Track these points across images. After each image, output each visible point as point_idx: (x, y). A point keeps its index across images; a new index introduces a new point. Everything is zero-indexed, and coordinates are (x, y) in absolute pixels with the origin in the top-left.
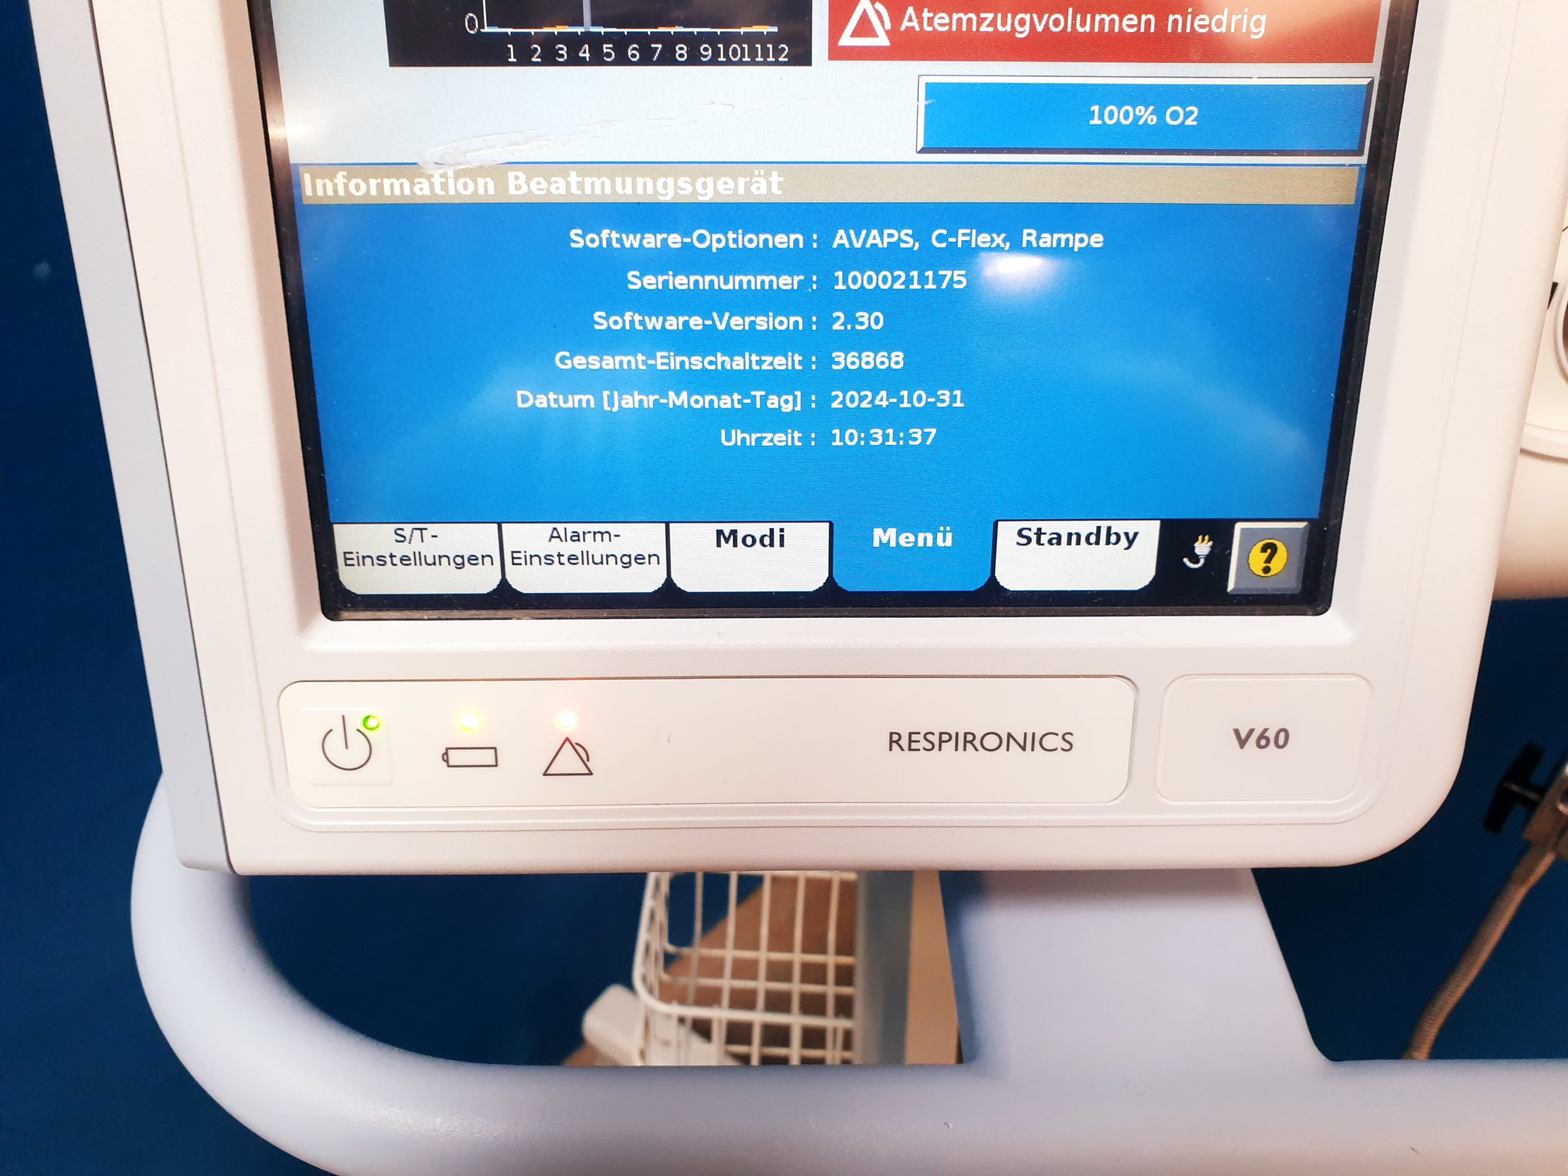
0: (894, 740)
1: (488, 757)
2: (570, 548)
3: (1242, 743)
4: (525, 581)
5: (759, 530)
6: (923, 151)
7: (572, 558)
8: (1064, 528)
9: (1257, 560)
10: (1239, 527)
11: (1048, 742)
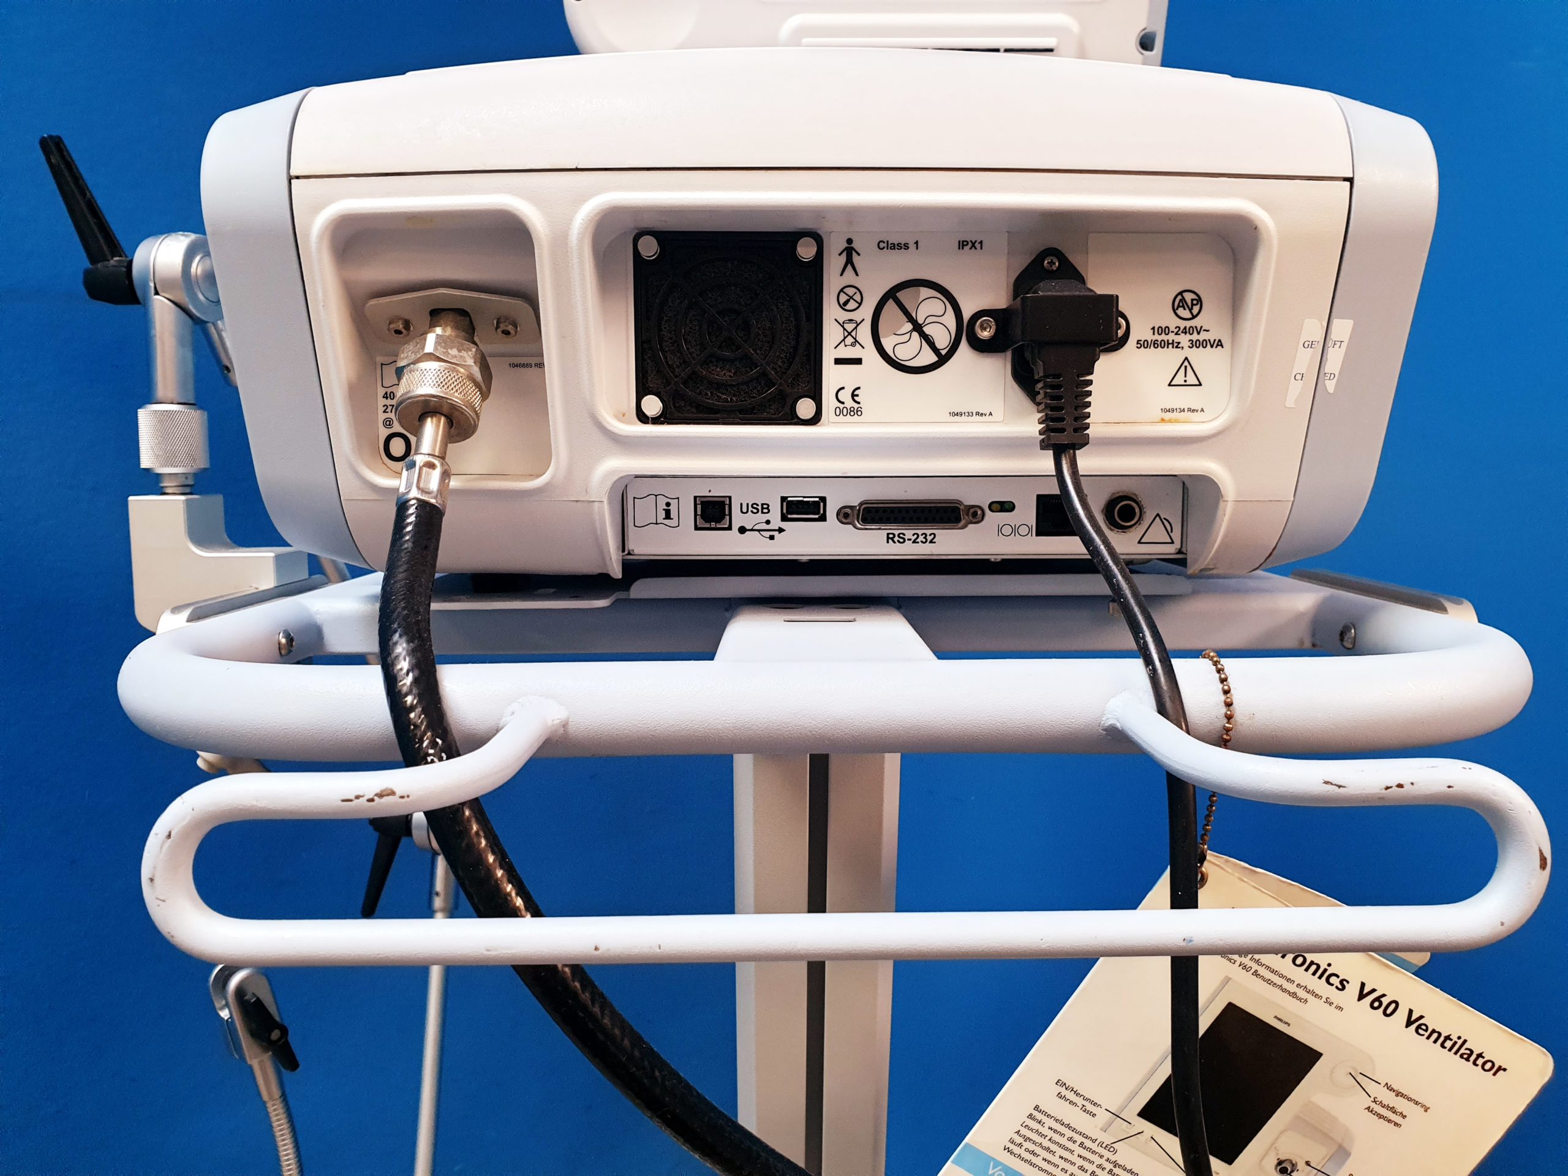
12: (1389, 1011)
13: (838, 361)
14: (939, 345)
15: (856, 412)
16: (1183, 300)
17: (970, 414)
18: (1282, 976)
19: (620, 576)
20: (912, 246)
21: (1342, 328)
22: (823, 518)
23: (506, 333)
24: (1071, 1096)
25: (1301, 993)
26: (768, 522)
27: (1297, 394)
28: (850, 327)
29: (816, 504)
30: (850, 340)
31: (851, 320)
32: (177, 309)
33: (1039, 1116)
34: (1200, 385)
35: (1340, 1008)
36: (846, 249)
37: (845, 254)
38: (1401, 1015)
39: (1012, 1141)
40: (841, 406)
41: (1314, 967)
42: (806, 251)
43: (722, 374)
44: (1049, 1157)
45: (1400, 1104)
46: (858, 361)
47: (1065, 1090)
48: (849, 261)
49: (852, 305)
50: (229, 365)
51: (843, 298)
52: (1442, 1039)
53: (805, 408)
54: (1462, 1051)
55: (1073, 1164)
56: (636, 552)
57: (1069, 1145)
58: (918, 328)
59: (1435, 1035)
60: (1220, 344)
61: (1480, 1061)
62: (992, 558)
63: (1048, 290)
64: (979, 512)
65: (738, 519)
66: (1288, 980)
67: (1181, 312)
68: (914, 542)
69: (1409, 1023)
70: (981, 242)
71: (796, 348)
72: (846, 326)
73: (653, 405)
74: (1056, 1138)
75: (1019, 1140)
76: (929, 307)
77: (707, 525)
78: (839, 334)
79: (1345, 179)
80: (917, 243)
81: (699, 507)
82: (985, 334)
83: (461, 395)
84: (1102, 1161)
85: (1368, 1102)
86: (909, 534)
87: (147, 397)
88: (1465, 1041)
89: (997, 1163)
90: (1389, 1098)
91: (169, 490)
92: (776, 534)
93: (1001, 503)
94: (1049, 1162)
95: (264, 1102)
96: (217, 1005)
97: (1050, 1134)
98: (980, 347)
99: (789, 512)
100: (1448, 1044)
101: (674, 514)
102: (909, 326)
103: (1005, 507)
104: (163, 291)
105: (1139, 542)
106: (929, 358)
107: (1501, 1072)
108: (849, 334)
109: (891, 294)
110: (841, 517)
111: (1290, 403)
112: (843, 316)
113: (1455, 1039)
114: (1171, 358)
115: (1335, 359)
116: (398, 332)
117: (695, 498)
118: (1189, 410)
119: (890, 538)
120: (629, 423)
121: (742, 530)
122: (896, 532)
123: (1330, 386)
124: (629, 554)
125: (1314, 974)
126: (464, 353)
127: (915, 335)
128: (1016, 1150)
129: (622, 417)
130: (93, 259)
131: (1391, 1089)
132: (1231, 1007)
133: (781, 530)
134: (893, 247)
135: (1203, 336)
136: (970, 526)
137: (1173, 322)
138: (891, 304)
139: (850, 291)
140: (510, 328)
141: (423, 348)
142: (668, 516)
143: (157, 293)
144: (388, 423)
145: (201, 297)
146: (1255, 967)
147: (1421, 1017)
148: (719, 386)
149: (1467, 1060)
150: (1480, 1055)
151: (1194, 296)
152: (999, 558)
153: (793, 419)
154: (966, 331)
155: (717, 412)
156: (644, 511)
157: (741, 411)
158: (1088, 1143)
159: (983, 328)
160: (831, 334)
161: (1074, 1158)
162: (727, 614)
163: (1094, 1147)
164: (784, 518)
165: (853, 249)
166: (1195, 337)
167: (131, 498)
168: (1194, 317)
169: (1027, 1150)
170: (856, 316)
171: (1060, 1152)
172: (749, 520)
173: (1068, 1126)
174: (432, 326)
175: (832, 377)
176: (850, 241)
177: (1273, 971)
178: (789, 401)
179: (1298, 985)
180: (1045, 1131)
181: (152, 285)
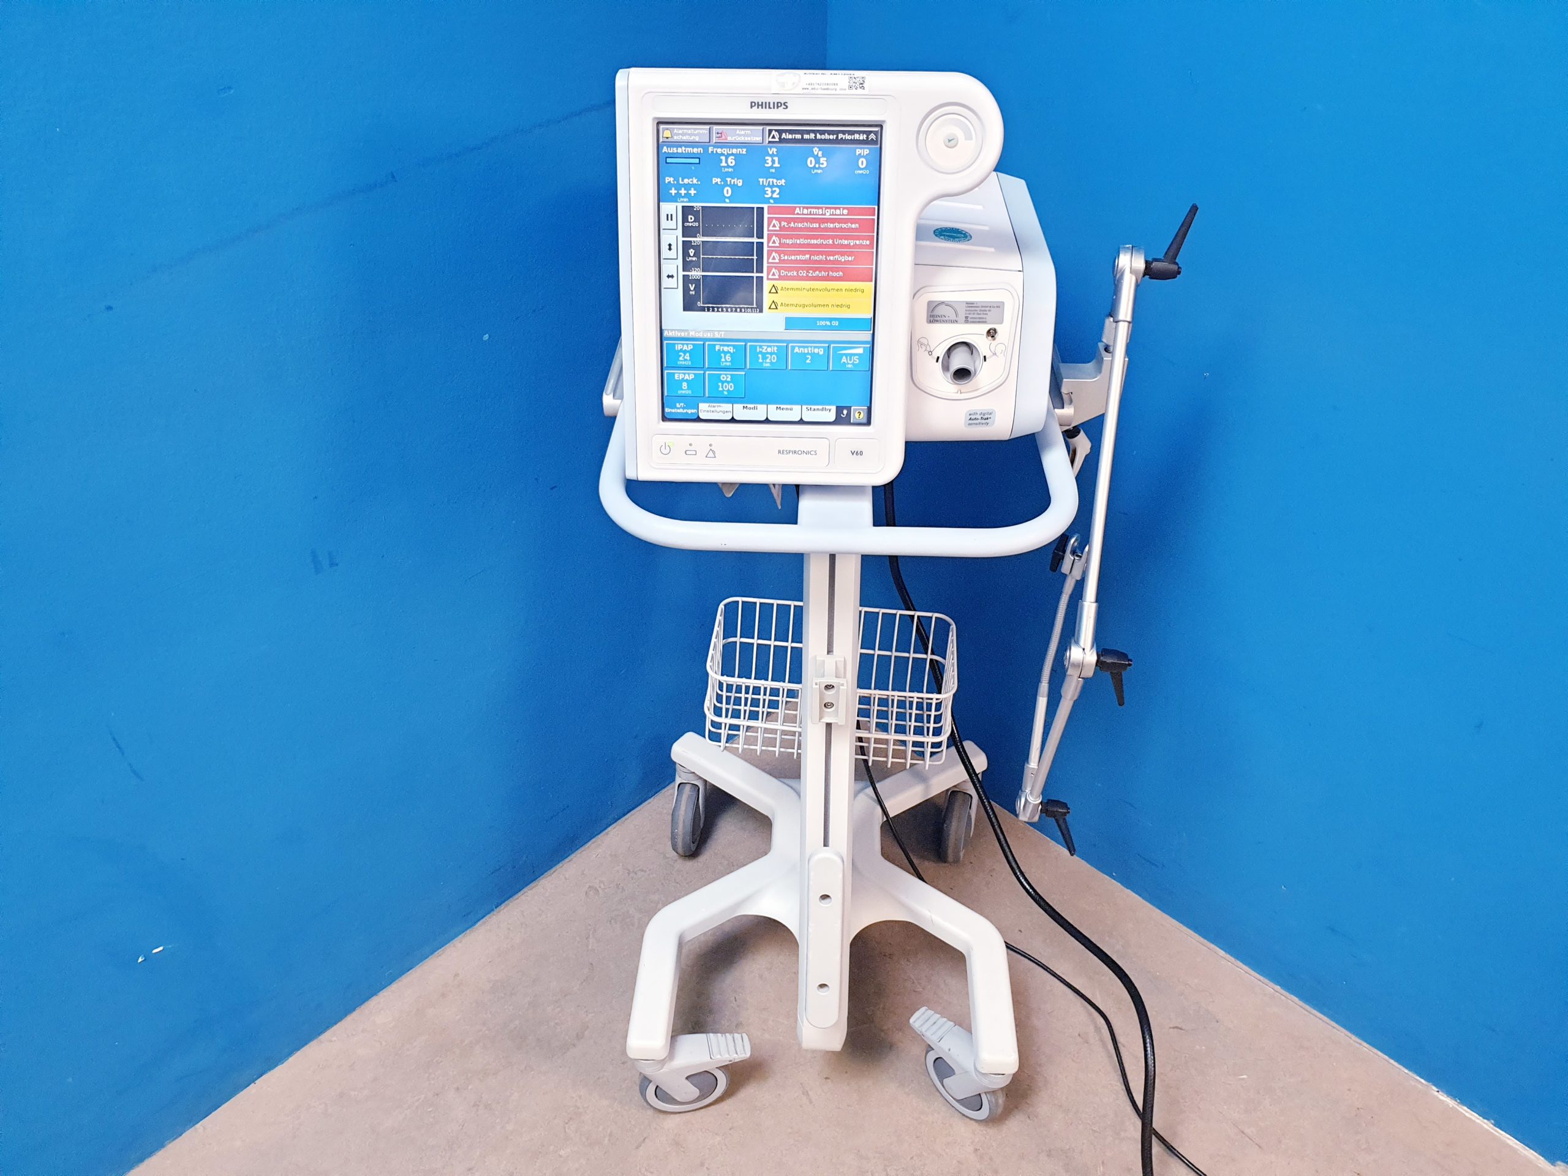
0: (779, 452)
1: (694, 453)
2: (712, 409)
3: (853, 454)
4: (702, 416)
5: (752, 406)
6: (785, 329)
7: (713, 411)
8: (816, 407)
9: (857, 415)
10: (852, 408)
11: (812, 453)
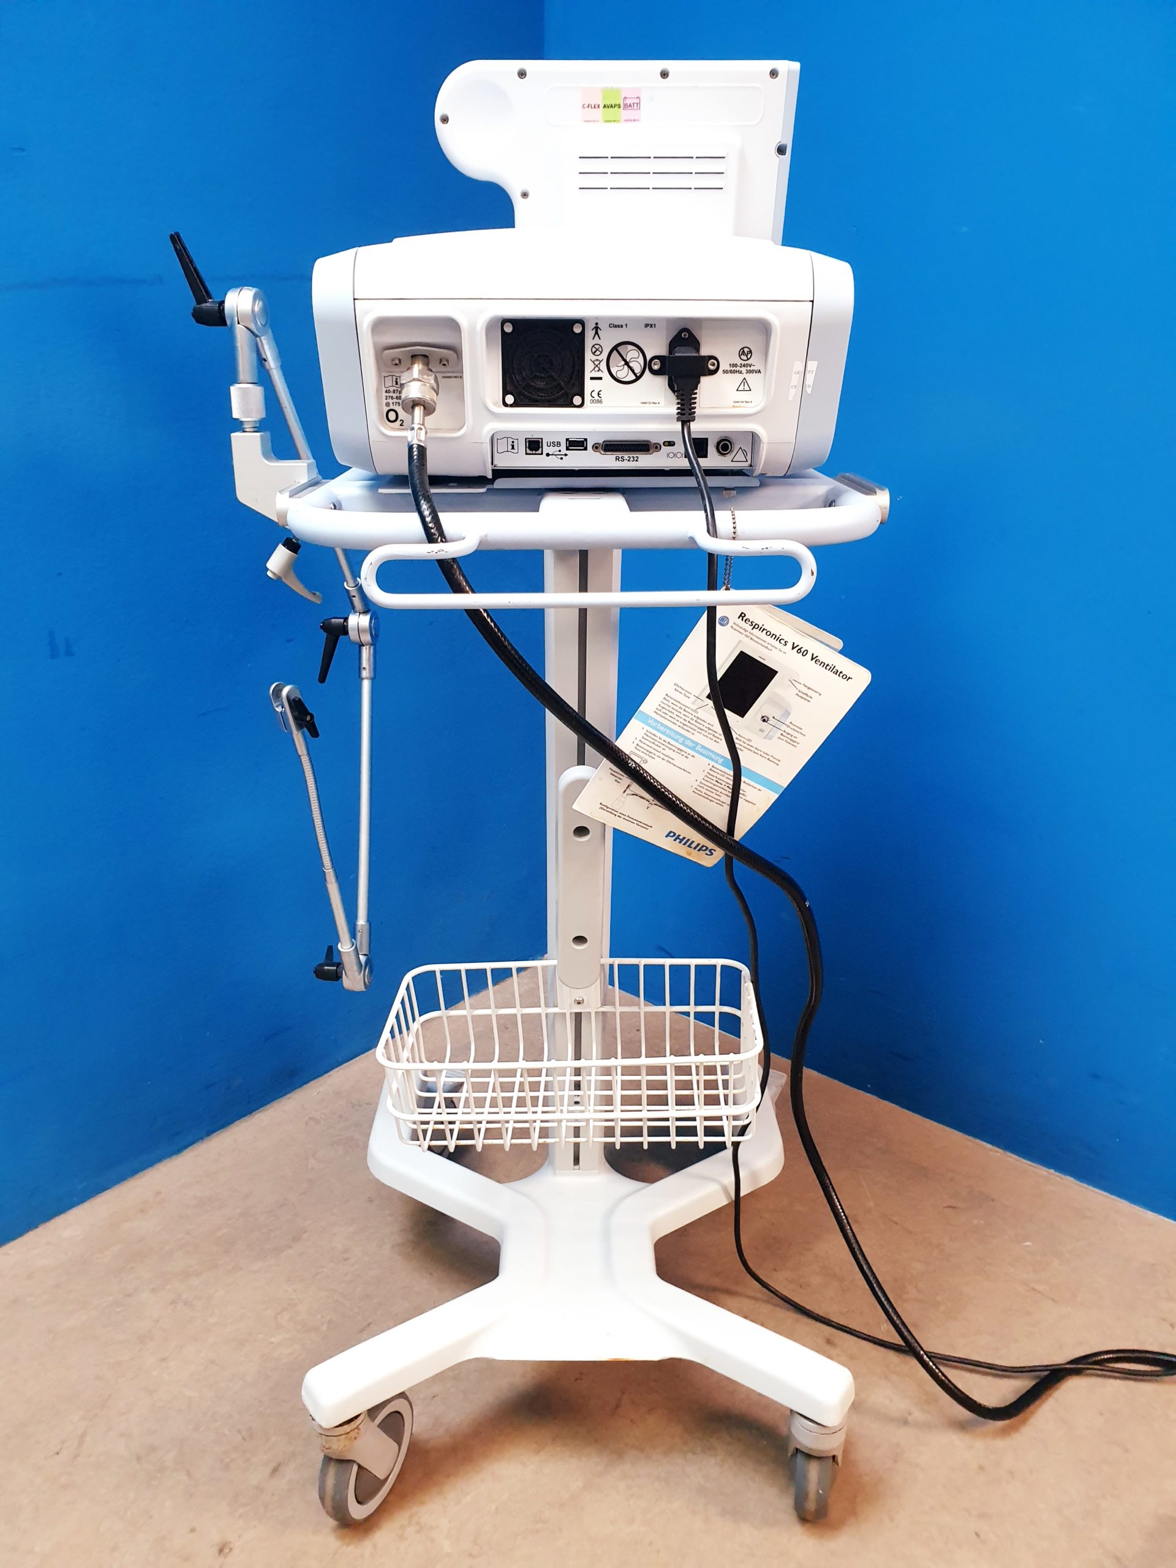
12: (804, 654)
13: (592, 378)
14: (636, 372)
15: (600, 402)
16: (744, 351)
17: (650, 403)
18: (762, 640)
19: (491, 477)
20: (624, 326)
21: (812, 365)
22: (586, 449)
23: (444, 365)
24: (680, 690)
25: (769, 647)
26: (560, 451)
27: (793, 394)
28: (597, 363)
29: (583, 442)
30: (597, 369)
31: (597, 360)
32: (248, 331)
33: (667, 698)
34: (750, 390)
35: (785, 653)
36: (595, 327)
37: (594, 330)
38: (809, 656)
39: (657, 709)
40: (593, 399)
41: (774, 636)
42: (577, 329)
43: (541, 384)
44: (672, 715)
45: (810, 692)
46: (600, 378)
47: (678, 687)
48: (597, 333)
49: (598, 353)
50: (265, 358)
51: (594, 350)
52: (825, 666)
53: (577, 400)
54: (834, 670)
55: (681, 718)
56: (498, 465)
57: (680, 710)
58: (627, 363)
59: (823, 664)
60: (759, 372)
61: (841, 675)
62: (666, 469)
63: (680, 353)
64: (659, 446)
65: (546, 450)
66: (764, 641)
67: (742, 357)
68: (629, 461)
69: (812, 659)
70: (655, 325)
71: (573, 372)
72: (595, 362)
73: (510, 399)
74: (675, 707)
75: (660, 708)
76: (632, 354)
77: (531, 452)
78: (593, 366)
79: (810, 301)
80: (626, 325)
81: (527, 444)
82: (656, 367)
83: (428, 395)
84: (692, 717)
85: (797, 692)
86: (626, 457)
87: (235, 381)
88: (835, 667)
89: (652, 718)
90: (805, 690)
91: (247, 430)
92: (563, 457)
93: (669, 442)
94: (672, 717)
95: (300, 756)
96: (275, 705)
97: (672, 705)
98: (654, 373)
99: (569, 446)
100: (828, 668)
101: (516, 447)
102: (623, 363)
103: (671, 444)
104: (242, 322)
105: (732, 461)
106: (632, 377)
107: (850, 680)
108: (597, 366)
109: (615, 348)
110: (594, 449)
111: (790, 399)
112: (594, 358)
113: (831, 665)
114: (738, 378)
115: (810, 379)
116: (396, 364)
117: (526, 439)
118: (746, 402)
119: (617, 459)
120: (499, 407)
121: (548, 455)
122: (620, 456)
123: (809, 390)
124: (495, 466)
125: (774, 639)
126: (430, 377)
127: (626, 366)
128: (659, 712)
129: (495, 404)
130: (199, 301)
131: (805, 686)
132: (742, 652)
133: (566, 455)
134: (616, 326)
135: (752, 368)
136: (655, 453)
137: (739, 362)
138: (615, 352)
139: (597, 347)
140: (446, 363)
141: (412, 375)
142: (513, 446)
143: (239, 323)
144: (388, 404)
145: (259, 323)
146: (751, 636)
147: (817, 657)
148: (539, 390)
149: (836, 674)
150: (841, 672)
151: (749, 350)
152: (669, 469)
153: (571, 405)
154: (647, 365)
155: (537, 401)
156: (502, 446)
157: (549, 401)
158: (687, 709)
159: (655, 364)
160: (589, 366)
161: (681, 716)
162: (540, 497)
163: (689, 710)
164: (568, 449)
165: (598, 327)
166: (749, 368)
167: (232, 435)
168: (748, 359)
169: (663, 712)
170: (600, 358)
171: (676, 713)
172: (551, 450)
173: (679, 702)
174: (413, 363)
175: (589, 386)
176: (597, 324)
177: (758, 638)
178: (570, 397)
179: (768, 644)
180: (670, 704)
181: (236, 319)
